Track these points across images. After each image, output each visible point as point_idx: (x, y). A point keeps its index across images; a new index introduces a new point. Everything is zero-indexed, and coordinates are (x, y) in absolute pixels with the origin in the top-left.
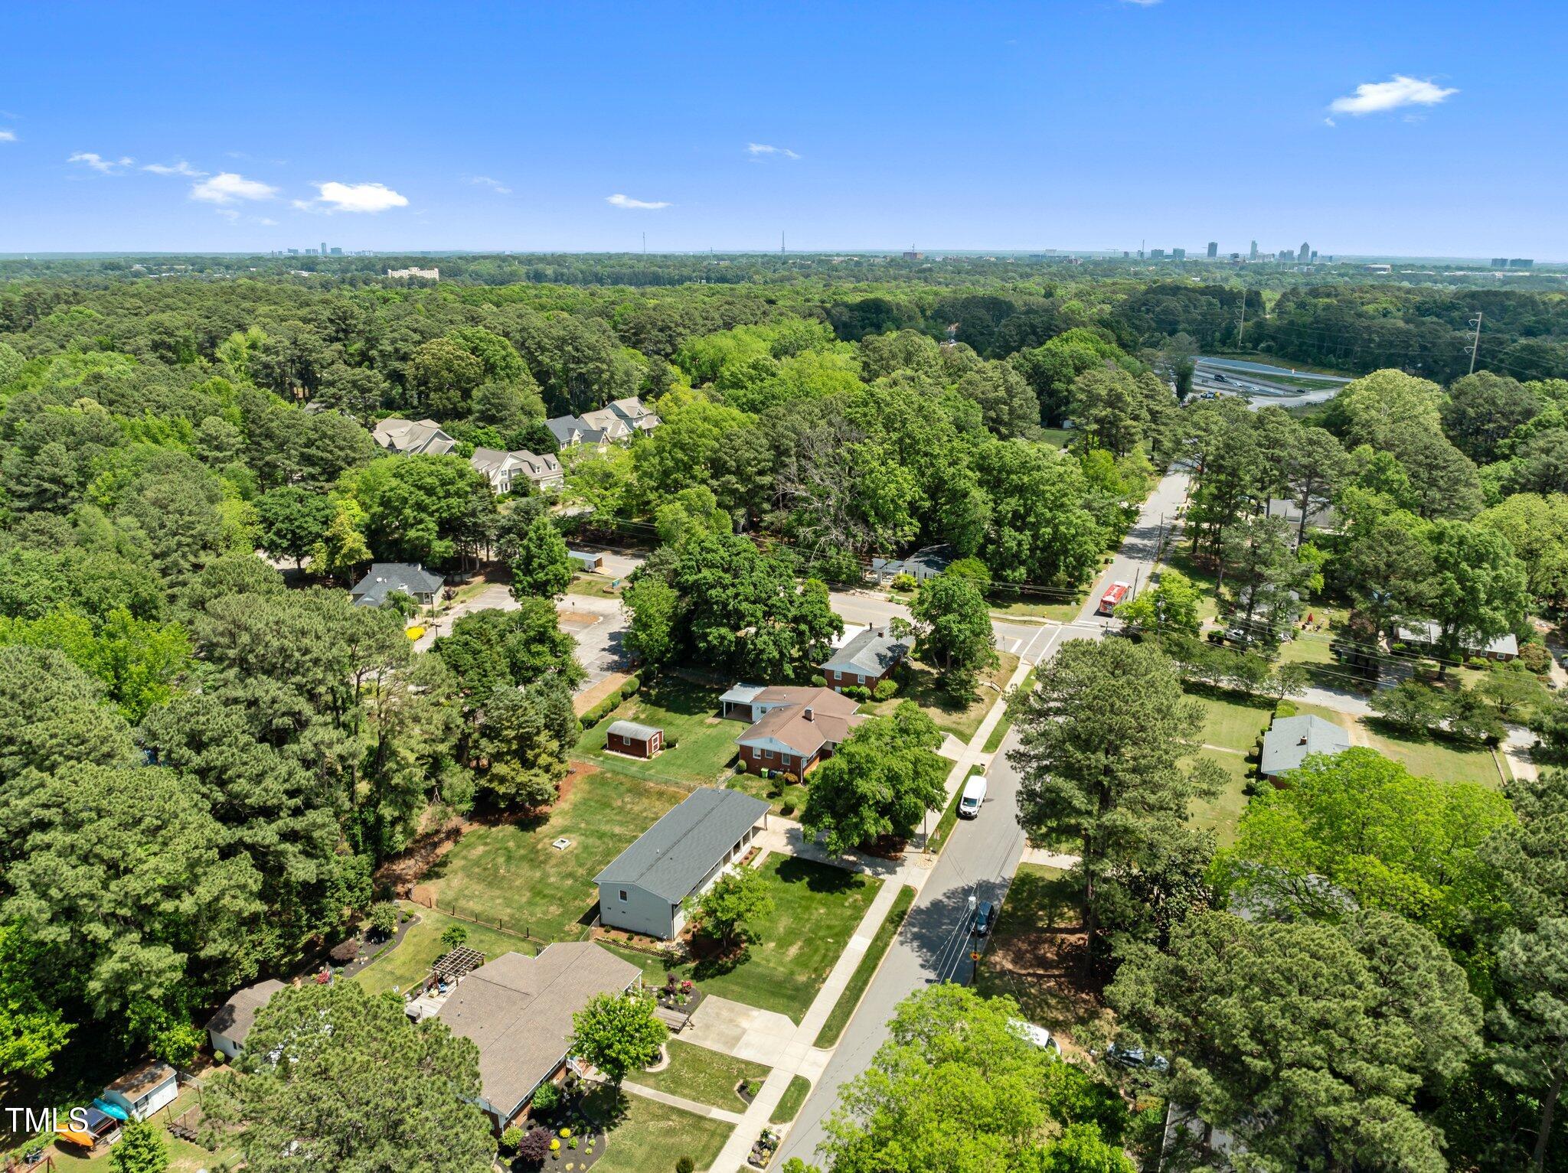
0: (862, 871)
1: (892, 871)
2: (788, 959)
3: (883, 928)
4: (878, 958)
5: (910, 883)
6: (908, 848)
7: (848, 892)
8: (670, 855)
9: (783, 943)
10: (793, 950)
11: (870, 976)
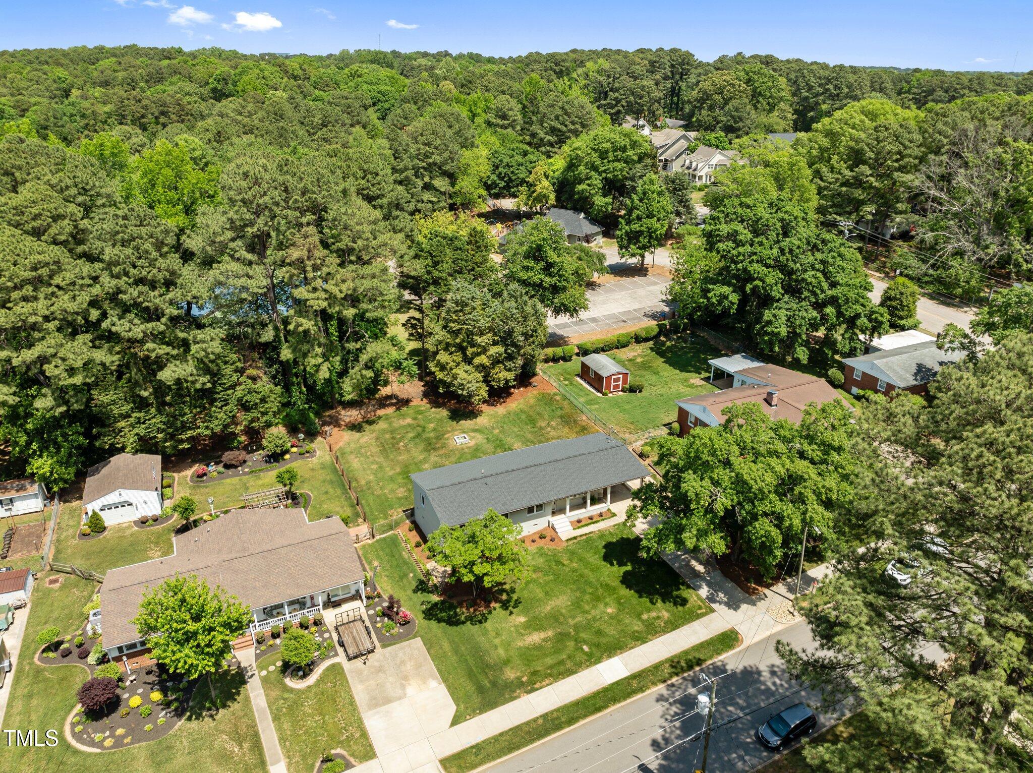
0: (696, 588)
1: (733, 605)
2: (520, 644)
3: (657, 667)
4: (615, 700)
5: (741, 629)
6: (780, 588)
7: (660, 604)
8: (488, 480)
9: (534, 625)
10: (535, 638)
11: (585, 716)
